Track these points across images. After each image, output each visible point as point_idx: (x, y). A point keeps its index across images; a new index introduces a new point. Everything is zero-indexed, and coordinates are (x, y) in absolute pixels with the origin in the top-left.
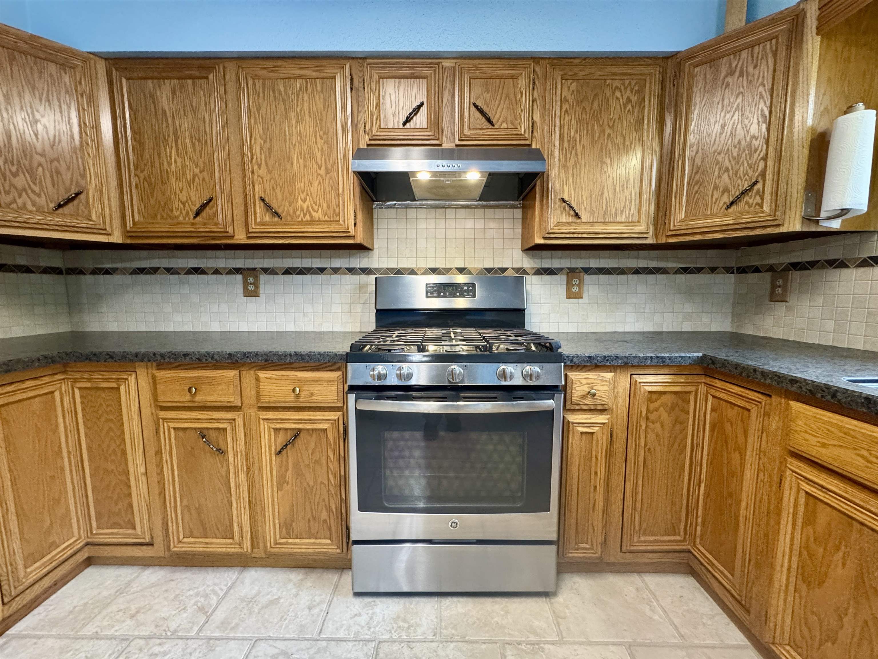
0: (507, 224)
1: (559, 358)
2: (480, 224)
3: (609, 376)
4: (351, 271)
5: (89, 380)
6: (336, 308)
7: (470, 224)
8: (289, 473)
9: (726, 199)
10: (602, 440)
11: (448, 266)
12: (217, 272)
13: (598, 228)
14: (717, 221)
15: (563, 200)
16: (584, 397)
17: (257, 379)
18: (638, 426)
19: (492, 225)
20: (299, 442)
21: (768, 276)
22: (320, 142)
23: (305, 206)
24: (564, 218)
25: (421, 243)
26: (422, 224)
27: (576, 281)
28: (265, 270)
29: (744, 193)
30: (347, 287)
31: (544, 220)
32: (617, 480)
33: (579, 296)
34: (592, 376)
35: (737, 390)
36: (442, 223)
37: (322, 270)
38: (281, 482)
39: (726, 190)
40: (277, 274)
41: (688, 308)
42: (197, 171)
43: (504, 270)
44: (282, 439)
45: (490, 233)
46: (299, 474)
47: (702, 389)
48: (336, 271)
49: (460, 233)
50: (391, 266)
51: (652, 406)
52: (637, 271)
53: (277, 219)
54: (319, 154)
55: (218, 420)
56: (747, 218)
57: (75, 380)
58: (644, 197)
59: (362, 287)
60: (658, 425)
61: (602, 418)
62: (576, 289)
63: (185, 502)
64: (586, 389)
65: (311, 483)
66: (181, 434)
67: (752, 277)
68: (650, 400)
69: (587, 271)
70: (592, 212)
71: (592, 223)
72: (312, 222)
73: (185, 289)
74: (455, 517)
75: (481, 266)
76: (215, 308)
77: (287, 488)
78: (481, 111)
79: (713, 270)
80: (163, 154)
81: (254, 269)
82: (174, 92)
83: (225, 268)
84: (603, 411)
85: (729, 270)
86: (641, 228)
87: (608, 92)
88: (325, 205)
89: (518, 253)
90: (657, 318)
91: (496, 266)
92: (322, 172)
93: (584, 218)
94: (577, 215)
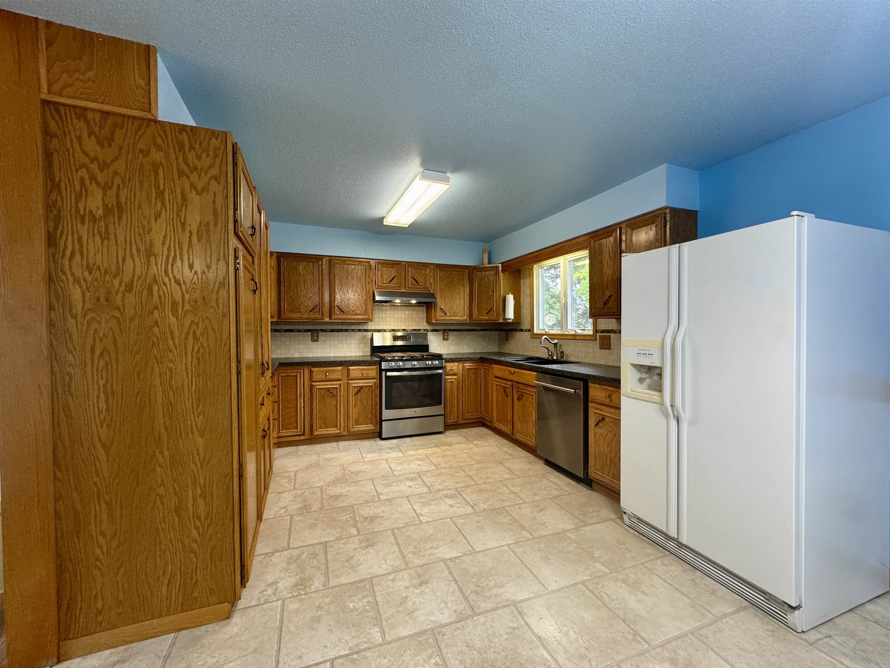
0: (421, 313)
1: (442, 359)
2: (411, 313)
3: (456, 364)
4: (359, 330)
5: (285, 373)
6: (353, 346)
7: (407, 312)
8: (358, 402)
9: (486, 312)
10: (456, 384)
11: (399, 328)
12: (299, 331)
13: (452, 318)
14: (485, 318)
15: (441, 309)
16: (450, 370)
17: (348, 370)
18: (465, 379)
19: (415, 313)
20: (362, 391)
21: (504, 332)
22: (360, 287)
23: (353, 309)
24: (442, 314)
25: (388, 319)
26: (388, 312)
27: (446, 334)
28: (322, 330)
29: (490, 310)
30: (358, 337)
31: (435, 315)
32: (460, 397)
33: (447, 340)
34: (452, 364)
35: (487, 365)
36: (396, 312)
37: (347, 330)
38: (356, 405)
39: (486, 309)
40: (327, 332)
41: (484, 343)
42: (312, 295)
43: (420, 330)
44: (356, 390)
45: (414, 316)
46: (362, 402)
47: (482, 367)
48: (353, 330)
49: (403, 316)
50: (376, 328)
51: (469, 373)
52: (467, 330)
53: (342, 313)
54: (359, 291)
55: (335, 384)
56: (491, 318)
57: (280, 373)
58: (466, 309)
59: (364, 337)
60: (471, 379)
61: (455, 377)
62: (446, 337)
63: (320, 416)
64: (450, 368)
65: (366, 405)
66: (320, 390)
67: (502, 332)
68: (468, 371)
69: (450, 330)
70: (450, 313)
71: (450, 316)
72: (356, 314)
73: (283, 339)
74: (414, 410)
75: (411, 328)
76: (297, 347)
77: (357, 407)
78: (415, 280)
79: (491, 330)
80: (299, 289)
81: (317, 330)
82: (305, 267)
83: (303, 329)
84: (455, 375)
85: (496, 330)
86: (465, 318)
87: (453, 276)
88: (361, 308)
89: (425, 323)
90: (474, 347)
91: (417, 328)
92: (360, 297)
93: (448, 314)
94: (446, 314)
